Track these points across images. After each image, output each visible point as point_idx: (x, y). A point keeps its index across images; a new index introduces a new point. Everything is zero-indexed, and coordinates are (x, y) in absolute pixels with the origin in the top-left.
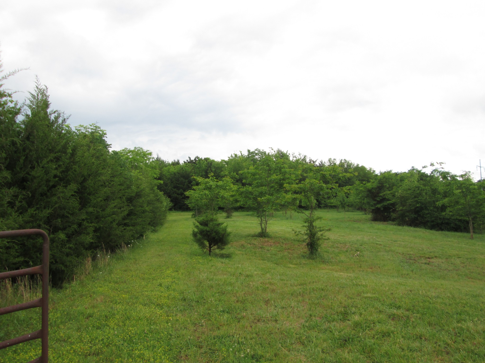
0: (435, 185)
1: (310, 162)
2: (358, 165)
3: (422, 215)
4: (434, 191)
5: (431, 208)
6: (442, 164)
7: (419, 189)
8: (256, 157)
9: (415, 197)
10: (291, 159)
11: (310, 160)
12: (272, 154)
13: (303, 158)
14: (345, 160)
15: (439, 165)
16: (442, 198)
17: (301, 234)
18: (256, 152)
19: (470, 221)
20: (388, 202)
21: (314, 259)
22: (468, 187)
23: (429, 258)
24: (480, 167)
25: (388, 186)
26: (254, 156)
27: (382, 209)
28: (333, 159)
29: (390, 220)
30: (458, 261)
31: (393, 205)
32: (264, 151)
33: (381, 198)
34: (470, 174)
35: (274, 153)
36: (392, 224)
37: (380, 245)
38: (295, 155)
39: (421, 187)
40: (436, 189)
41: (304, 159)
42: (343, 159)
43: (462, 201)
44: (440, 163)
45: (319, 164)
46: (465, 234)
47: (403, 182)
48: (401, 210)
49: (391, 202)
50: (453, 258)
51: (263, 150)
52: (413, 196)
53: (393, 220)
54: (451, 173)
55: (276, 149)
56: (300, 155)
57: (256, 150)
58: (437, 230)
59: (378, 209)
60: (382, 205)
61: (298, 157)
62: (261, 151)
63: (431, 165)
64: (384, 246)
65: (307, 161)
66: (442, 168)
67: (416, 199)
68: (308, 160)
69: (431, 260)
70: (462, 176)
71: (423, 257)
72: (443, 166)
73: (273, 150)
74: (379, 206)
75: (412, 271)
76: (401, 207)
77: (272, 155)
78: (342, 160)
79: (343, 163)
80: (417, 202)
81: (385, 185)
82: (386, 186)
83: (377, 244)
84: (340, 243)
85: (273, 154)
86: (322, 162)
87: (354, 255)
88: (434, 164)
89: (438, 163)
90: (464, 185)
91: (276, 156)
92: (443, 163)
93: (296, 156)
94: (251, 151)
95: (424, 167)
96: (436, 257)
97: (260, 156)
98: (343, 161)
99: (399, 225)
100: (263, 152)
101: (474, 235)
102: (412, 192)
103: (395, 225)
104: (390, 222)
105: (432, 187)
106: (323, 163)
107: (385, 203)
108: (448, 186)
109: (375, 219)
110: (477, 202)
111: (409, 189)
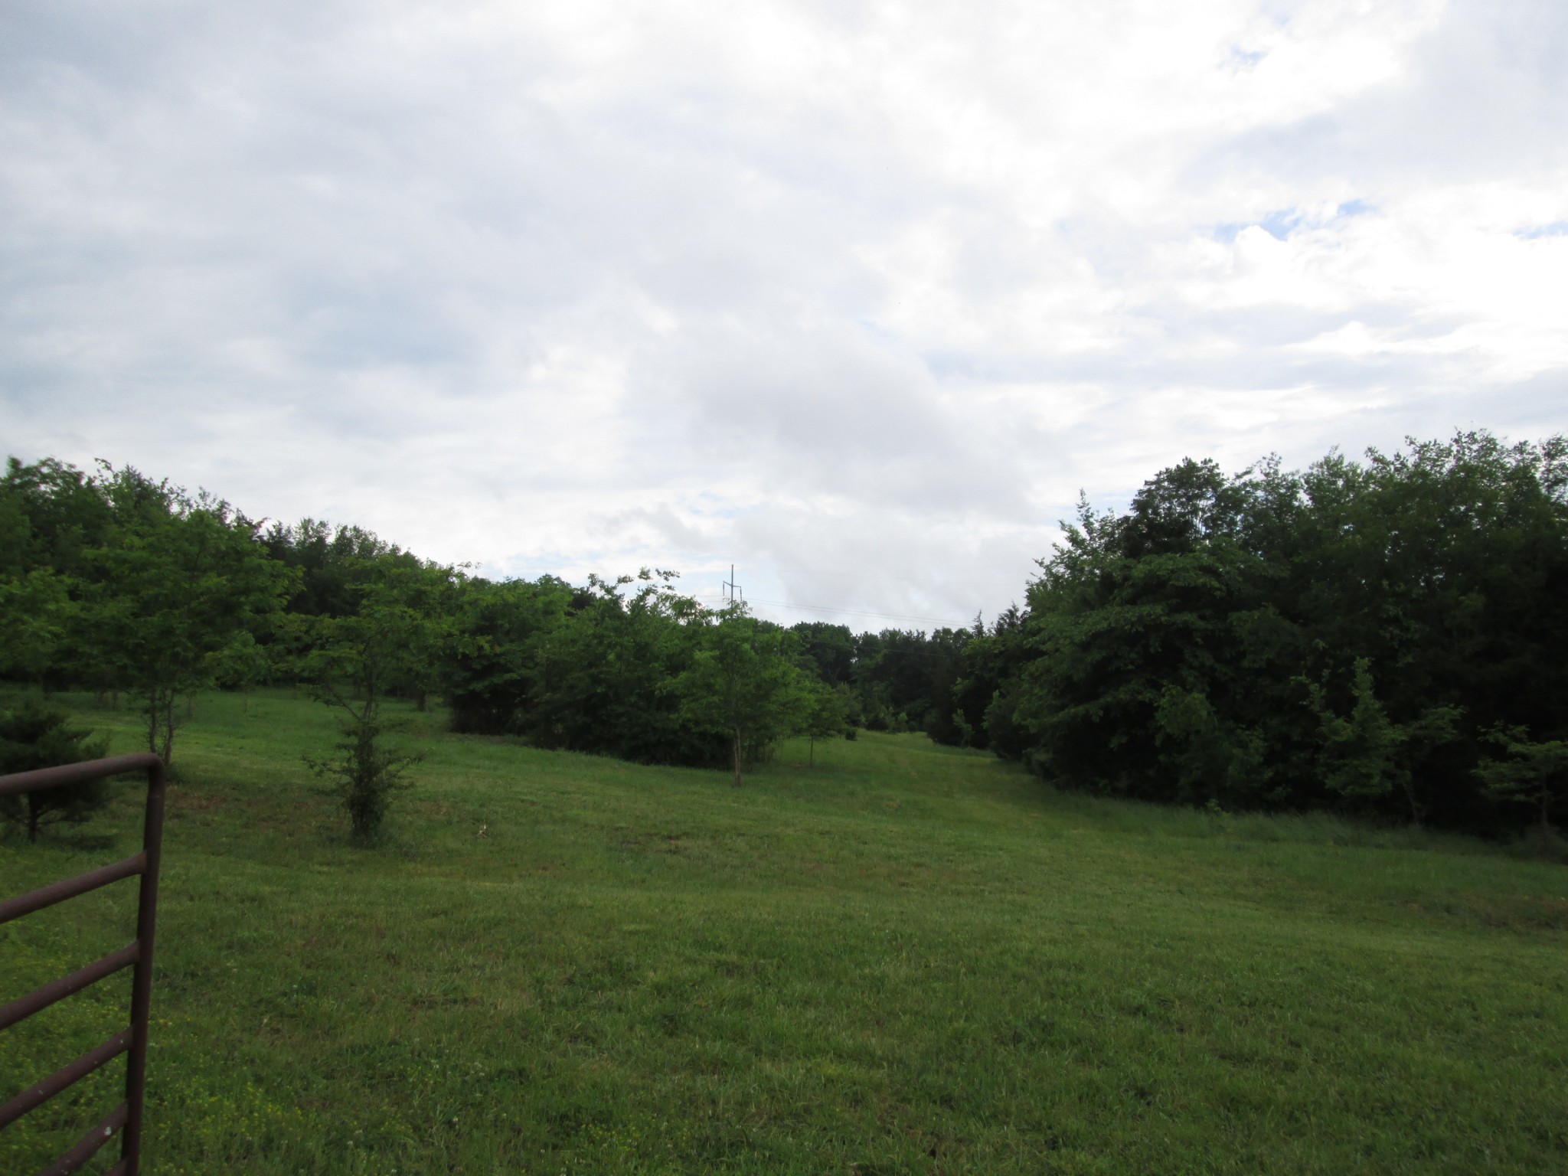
0: (646, 633)
1: (239, 525)
2: (395, 549)
3: (604, 717)
4: (642, 651)
5: (633, 699)
6: (670, 578)
7: (601, 643)
8: (43, 487)
9: (590, 665)
10: (175, 509)
11: (240, 519)
12: (107, 483)
13: (214, 507)
14: (356, 529)
15: (663, 578)
16: (661, 673)
17: (329, 770)
18: (45, 470)
19: (736, 737)
20: (508, 676)
21: (373, 847)
22: (737, 646)
23: (670, 838)
24: (732, 586)
25: (507, 626)
26: (37, 484)
27: (487, 696)
28: (317, 523)
29: (510, 731)
30: (741, 844)
31: (523, 684)
32: (77, 470)
33: (485, 663)
34: (746, 609)
35: (112, 480)
36: (516, 743)
37: (533, 803)
38: (187, 495)
39: (610, 637)
40: (647, 644)
41: (219, 515)
42: (350, 526)
43: (719, 682)
44: (665, 573)
45: (270, 534)
46: (717, 774)
47: (550, 617)
48: (547, 702)
49: (515, 676)
50: (728, 835)
51: (71, 466)
52: (585, 663)
53: (519, 731)
54: (699, 604)
55: (119, 467)
56: (203, 496)
57: (44, 463)
58: (647, 763)
59: (474, 695)
60: (486, 683)
61: (198, 504)
62: (65, 468)
63: (640, 577)
64: (545, 807)
65: (228, 522)
66: (669, 588)
67: (594, 670)
68: (230, 519)
69: (680, 843)
70: (722, 614)
71: (656, 835)
72: (672, 581)
73: (109, 468)
74: (478, 686)
75: (649, 871)
76: (548, 694)
77: (106, 488)
78: (345, 528)
79: (350, 540)
80: (596, 680)
81: (499, 622)
82: (501, 626)
83: (523, 801)
84: (420, 800)
85: (111, 484)
86: (279, 531)
87: (475, 833)
88: (650, 575)
89: (659, 573)
90: (728, 640)
91: (118, 493)
92: (672, 575)
93: (192, 502)
94: (24, 466)
95: (623, 580)
96: (686, 834)
97: (56, 485)
98: (348, 534)
99: (538, 744)
100: (70, 475)
101: (744, 778)
102: (583, 651)
103: (525, 744)
104: (511, 736)
105: (638, 639)
106: (283, 531)
107: (498, 679)
108: (690, 638)
109: (462, 727)
110: (759, 686)
111: (574, 642)
